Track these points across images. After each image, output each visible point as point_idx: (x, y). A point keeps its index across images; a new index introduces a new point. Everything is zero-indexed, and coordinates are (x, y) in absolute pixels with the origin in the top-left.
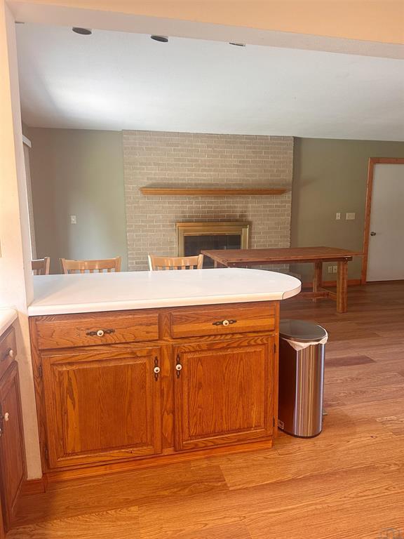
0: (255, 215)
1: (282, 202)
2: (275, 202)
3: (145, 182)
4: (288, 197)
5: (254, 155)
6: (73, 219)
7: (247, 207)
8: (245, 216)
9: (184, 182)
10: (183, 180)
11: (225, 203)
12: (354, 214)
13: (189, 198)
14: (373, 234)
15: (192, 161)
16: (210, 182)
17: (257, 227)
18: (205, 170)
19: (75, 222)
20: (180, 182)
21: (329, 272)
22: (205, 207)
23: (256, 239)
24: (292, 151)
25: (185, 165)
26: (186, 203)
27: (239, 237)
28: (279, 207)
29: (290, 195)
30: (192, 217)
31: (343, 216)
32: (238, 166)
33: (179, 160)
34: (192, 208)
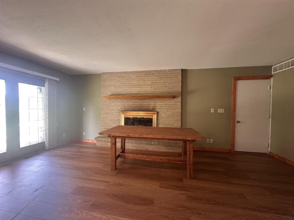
0: (160, 109)
1: (175, 102)
2: (172, 102)
3: (110, 93)
4: (179, 99)
5: (160, 79)
6: (84, 109)
7: (156, 105)
8: (155, 109)
9: (125, 93)
10: (125, 92)
11: (144, 102)
12: (224, 109)
13: (128, 100)
14: (239, 122)
15: (129, 83)
16: (137, 93)
17: (162, 115)
18: (135, 87)
19: (85, 110)
20: (124, 93)
21: (207, 142)
22: (135, 104)
23: (160, 121)
24: (181, 76)
25: (127, 86)
26: (126, 102)
27: (152, 119)
28: (174, 104)
29: (180, 99)
30: (129, 109)
31: (216, 111)
32: (151, 85)
33: (123, 83)
34: (129, 104)
